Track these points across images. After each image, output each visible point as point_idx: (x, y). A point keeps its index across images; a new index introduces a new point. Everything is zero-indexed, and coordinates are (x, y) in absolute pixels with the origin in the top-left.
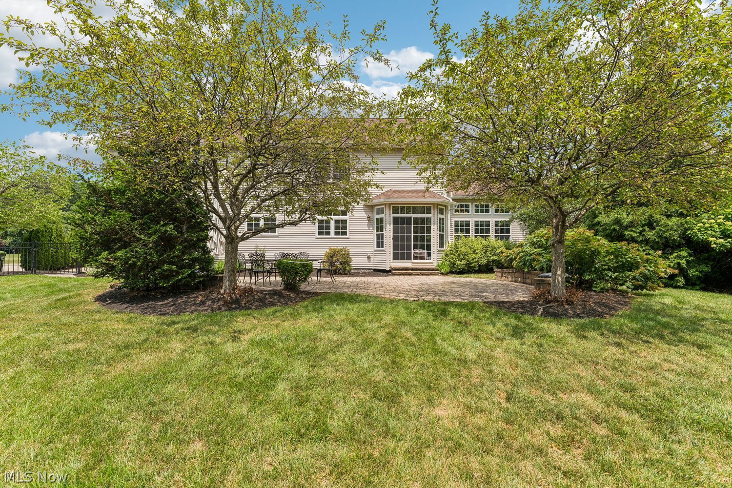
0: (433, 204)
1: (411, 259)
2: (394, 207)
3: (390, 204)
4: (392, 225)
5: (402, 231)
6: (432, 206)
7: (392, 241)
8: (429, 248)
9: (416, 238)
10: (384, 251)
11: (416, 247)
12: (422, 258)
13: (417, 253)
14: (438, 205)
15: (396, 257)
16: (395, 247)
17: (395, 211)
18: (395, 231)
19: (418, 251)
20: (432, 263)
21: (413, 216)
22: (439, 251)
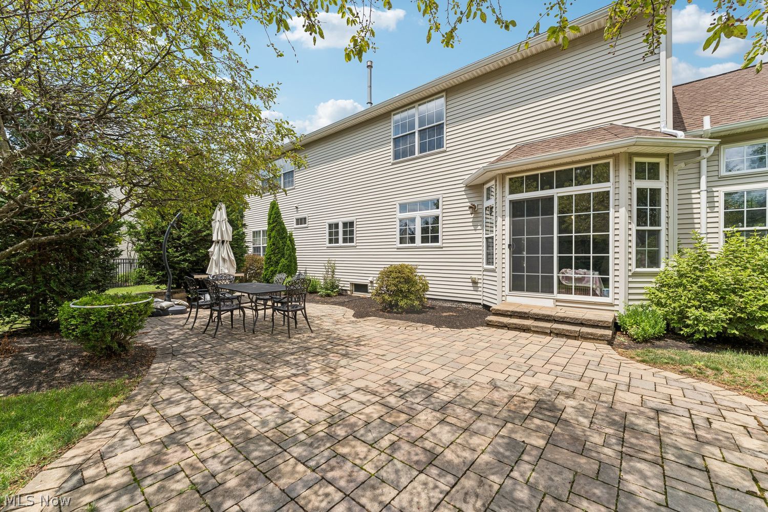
0: (616, 157)
1: (552, 292)
2: (511, 179)
3: (503, 176)
4: (507, 219)
5: (533, 230)
6: (611, 161)
7: (507, 251)
8: (602, 266)
9: (565, 245)
10: (493, 271)
11: (564, 263)
12: (584, 291)
13: (569, 279)
14: (631, 155)
15: (517, 285)
16: (516, 265)
17: (516, 185)
18: (516, 230)
19: (571, 273)
20: (612, 305)
21: (556, 193)
22: (635, 275)
